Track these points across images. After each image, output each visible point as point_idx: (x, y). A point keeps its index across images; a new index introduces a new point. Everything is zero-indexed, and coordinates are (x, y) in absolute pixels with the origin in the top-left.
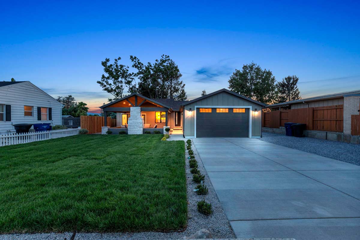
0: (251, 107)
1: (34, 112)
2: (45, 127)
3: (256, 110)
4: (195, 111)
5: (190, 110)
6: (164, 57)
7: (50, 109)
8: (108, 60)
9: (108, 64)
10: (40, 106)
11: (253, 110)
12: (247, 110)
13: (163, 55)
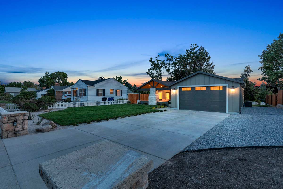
0: (227, 85)
1: (114, 92)
2: (111, 99)
3: (233, 87)
4: (178, 90)
5: (174, 89)
6: (192, 46)
7: (121, 90)
8: (151, 59)
9: (152, 61)
10: (116, 89)
11: (229, 87)
12: (225, 87)
13: (191, 45)
